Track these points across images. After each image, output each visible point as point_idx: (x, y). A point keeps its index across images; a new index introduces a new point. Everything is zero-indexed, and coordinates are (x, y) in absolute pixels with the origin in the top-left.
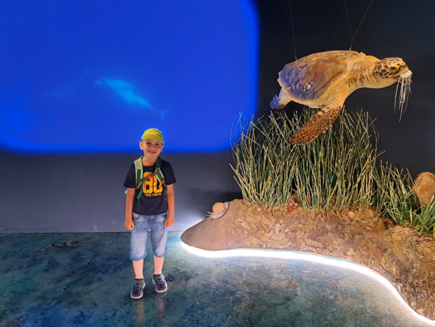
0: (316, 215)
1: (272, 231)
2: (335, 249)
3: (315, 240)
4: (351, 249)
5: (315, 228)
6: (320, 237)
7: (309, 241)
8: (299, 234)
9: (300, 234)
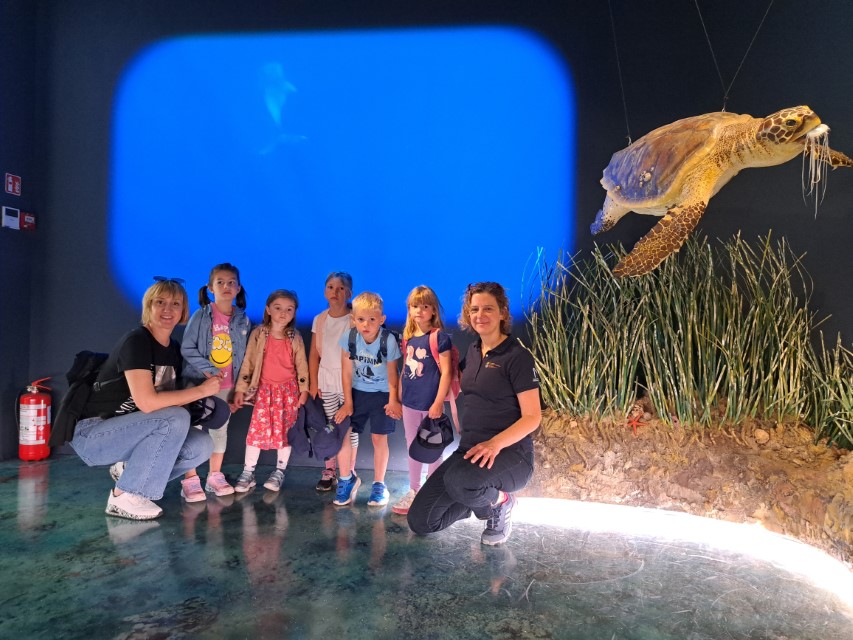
0: (688, 436)
1: (599, 467)
2: (728, 504)
3: (687, 486)
4: (763, 505)
5: (686, 460)
6: (696, 480)
7: (675, 489)
8: (655, 474)
9: (654, 472)
